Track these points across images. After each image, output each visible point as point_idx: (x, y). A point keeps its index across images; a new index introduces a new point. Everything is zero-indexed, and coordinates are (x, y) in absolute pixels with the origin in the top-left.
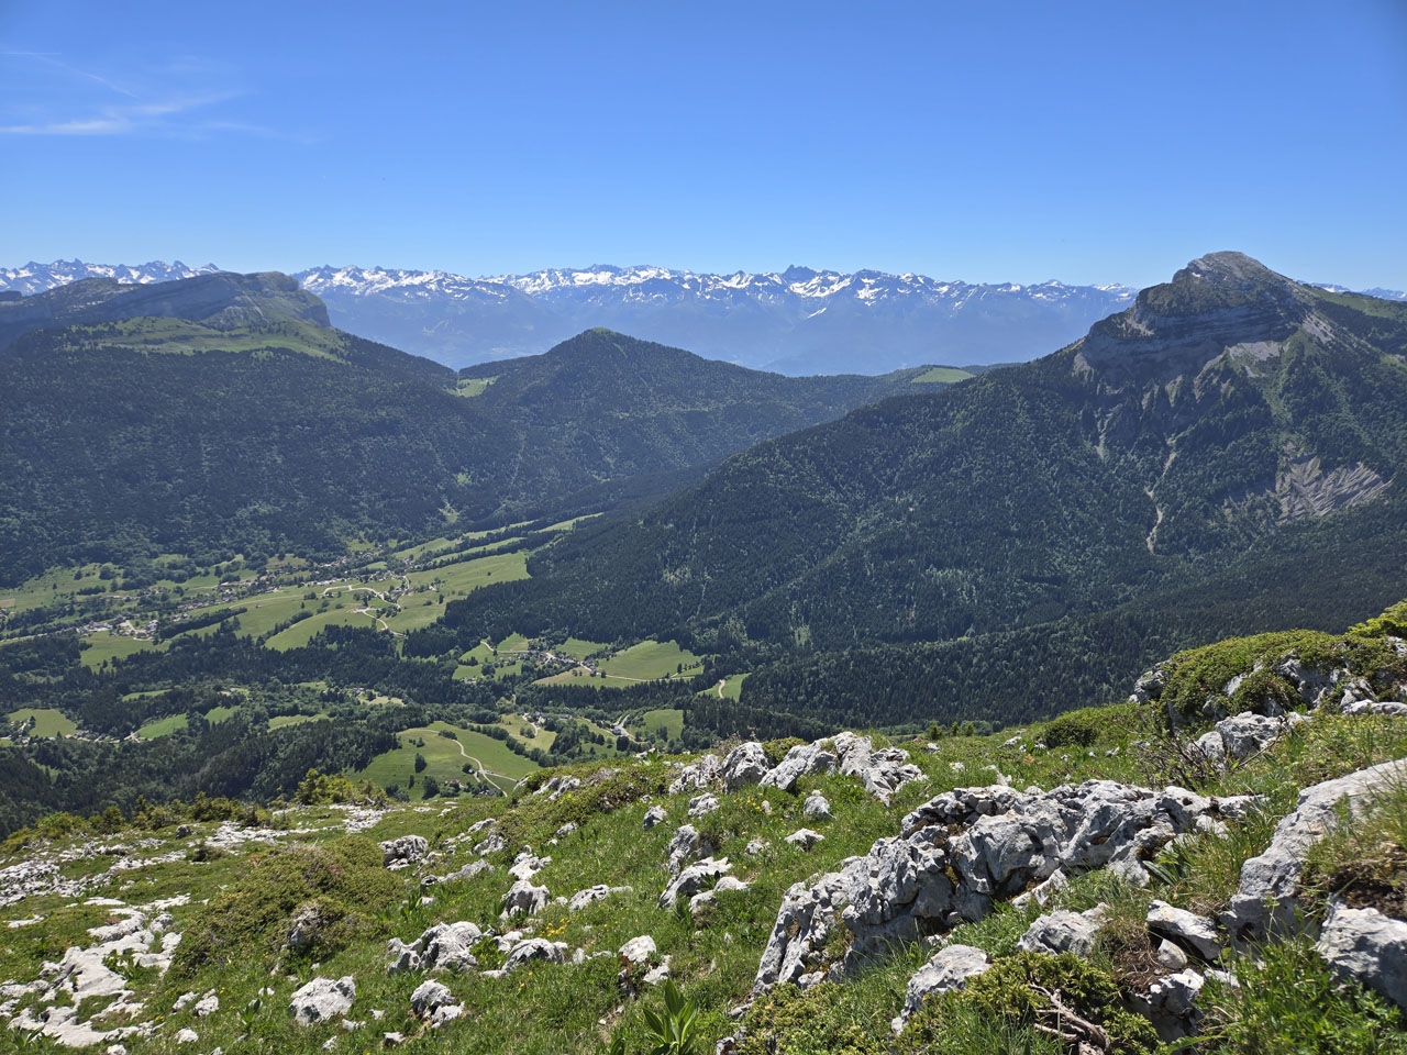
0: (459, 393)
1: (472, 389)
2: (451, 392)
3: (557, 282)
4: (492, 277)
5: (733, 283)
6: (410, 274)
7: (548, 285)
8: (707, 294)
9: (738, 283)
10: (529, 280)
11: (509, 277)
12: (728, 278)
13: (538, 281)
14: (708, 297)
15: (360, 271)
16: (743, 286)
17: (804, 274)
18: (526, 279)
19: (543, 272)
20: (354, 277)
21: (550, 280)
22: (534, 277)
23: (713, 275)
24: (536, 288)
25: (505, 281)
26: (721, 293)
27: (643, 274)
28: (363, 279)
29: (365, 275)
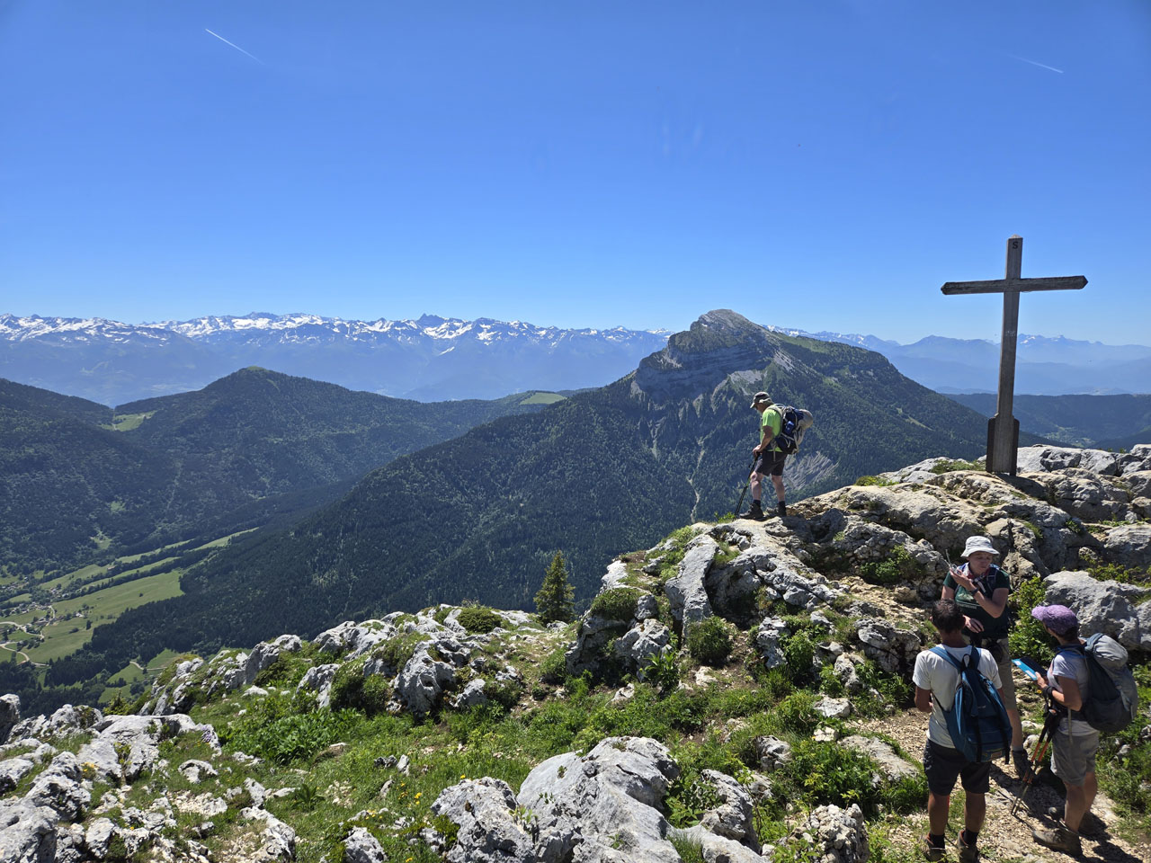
0: (115, 427)
1: (130, 423)
2: (108, 427)
3: (218, 327)
4: (154, 323)
5: (377, 328)
6: (70, 321)
7: (209, 330)
8: (354, 336)
9: (381, 328)
10: (190, 325)
11: (171, 323)
12: (372, 324)
13: (199, 326)
14: (355, 339)
15: (16, 319)
16: (386, 330)
17: (435, 321)
18: (187, 325)
19: (204, 319)
20: (9, 324)
21: (211, 326)
22: (195, 323)
23: (359, 321)
24: (198, 332)
25: (167, 327)
26: (367, 335)
27: (298, 320)
28: (19, 326)
29: (21, 322)
